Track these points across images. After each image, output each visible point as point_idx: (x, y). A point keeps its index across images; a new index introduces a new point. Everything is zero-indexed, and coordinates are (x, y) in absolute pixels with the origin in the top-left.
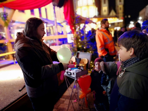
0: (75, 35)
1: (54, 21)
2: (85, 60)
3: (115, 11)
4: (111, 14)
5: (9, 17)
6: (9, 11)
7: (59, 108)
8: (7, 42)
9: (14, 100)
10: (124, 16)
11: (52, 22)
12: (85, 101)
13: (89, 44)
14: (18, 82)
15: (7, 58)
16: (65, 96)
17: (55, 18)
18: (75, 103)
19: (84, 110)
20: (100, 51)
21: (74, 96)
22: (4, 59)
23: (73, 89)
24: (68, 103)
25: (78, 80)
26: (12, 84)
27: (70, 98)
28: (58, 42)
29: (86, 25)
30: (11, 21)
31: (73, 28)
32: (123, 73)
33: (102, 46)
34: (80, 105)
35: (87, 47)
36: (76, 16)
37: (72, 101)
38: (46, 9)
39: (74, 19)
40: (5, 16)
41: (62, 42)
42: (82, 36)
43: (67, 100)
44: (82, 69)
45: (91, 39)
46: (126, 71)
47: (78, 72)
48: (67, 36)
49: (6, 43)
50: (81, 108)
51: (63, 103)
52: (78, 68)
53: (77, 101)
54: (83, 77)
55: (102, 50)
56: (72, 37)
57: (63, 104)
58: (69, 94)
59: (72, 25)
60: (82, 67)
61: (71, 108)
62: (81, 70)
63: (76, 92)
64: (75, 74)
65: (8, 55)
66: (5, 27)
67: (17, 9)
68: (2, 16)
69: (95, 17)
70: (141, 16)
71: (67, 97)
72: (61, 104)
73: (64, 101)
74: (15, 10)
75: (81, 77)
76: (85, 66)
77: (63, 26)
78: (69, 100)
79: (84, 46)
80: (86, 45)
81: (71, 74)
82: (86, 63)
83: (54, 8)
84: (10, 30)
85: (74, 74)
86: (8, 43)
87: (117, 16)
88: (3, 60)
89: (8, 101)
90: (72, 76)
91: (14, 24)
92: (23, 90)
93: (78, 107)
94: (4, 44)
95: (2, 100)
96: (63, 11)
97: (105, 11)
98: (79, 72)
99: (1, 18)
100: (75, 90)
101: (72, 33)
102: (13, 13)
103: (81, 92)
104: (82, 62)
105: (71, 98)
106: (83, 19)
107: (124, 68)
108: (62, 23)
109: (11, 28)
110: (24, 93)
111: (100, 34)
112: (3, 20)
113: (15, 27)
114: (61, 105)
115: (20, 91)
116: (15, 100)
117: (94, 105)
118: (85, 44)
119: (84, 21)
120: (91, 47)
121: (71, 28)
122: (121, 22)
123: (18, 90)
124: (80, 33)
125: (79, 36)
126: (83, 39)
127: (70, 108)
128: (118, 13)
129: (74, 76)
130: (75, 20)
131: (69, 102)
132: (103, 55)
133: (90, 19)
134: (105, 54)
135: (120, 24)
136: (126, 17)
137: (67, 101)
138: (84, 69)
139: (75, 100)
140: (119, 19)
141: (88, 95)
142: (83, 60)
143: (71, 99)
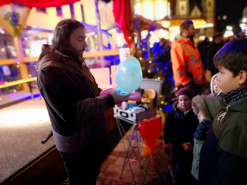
0: (132, 50)
1: (96, 27)
2: (151, 92)
3: (201, 8)
4: (193, 13)
5: (21, 20)
6: (21, 11)
7: (106, 171)
8: (18, 63)
9: (34, 157)
10: (215, 17)
11: (94, 28)
12: (151, 160)
13: (156, 64)
14: (39, 128)
15: (20, 88)
16: (117, 152)
17: (98, 21)
18: (133, 165)
19: (149, 175)
20: (178, 76)
21: (132, 152)
22: (15, 91)
23: (130, 140)
24: (122, 164)
25: (140, 126)
26: (29, 132)
27: (125, 155)
28: (103, 62)
29: (151, 33)
30: (25, 27)
31: (130, 38)
32: (225, 113)
33: (180, 69)
34: (142, 167)
35: (153, 69)
36: (135, 17)
37: (128, 161)
38: (82, 6)
39: (130, 22)
40: (15, 18)
41: (110, 61)
42: (144, 51)
43: (120, 158)
44: (147, 107)
45: (159, 56)
46: (231, 111)
47: (139, 111)
48: (119, 51)
49: (16, 64)
50: (145, 173)
51: (114, 164)
52: (140, 105)
53: (136, 160)
54: (148, 121)
55: (181, 76)
56: (127, 54)
57: (113, 166)
58: (125, 148)
59: (127, 32)
60: (146, 104)
61: (128, 172)
62: (144, 110)
63: (136, 146)
64: (134, 115)
65: (22, 84)
66: (15, 36)
67: (35, 6)
68: (10, 19)
69: (166, 19)
70: (245, 17)
71: (120, 154)
72: (110, 164)
73: (114, 161)
74: (31, 7)
75: (145, 120)
76: (151, 101)
77: (111, 35)
78: (123, 159)
79: (147, 68)
80: (152, 66)
81: (127, 116)
82: (153, 96)
83: (97, 4)
84: (24, 43)
85: (132, 115)
86: (20, 63)
87: (203, 17)
88: (13, 92)
89: (24, 159)
90: (130, 118)
91: (30, 32)
92: (49, 141)
93: (138, 170)
94: (14, 65)
95: (15, 157)
96: (112, 9)
97: (183, 8)
98: (141, 113)
99: (8, 22)
100: (133, 142)
101: (128, 46)
102: (28, 13)
103: (144, 146)
104: (146, 96)
105: (127, 155)
106: (145, 21)
107: (226, 106)
108: (109, 29)
109: (26, 39)
110: (50, 146)
111: (179, 47)
112: (12, 25)
113: (31, 37)
114: (111, 166)
115: (43, 143)
116: (36, 157)
117: (170, 167)
118: (149, 64)
119: (149, 27)
120: (160, 70)
121: (126, 38)
122: (210, 28)
123: (39, 142)
124: (141, 47)
125: (140, 52)
126: (146, 57)
127: (125, 172)
128: (206, 12)
129: (132, 119)
130: (132, 25)
131: (123, 162)
132: (184, 84)
133: (158, 23)
134: (187, 81)
135: (208, 31)
136: (219, 18)
137: (120, 161)
138: (149, 108)
139: (133, 158)
140: (207, 23)
141: (155, 151)
142: (147, 92)
143: (127, 157)
